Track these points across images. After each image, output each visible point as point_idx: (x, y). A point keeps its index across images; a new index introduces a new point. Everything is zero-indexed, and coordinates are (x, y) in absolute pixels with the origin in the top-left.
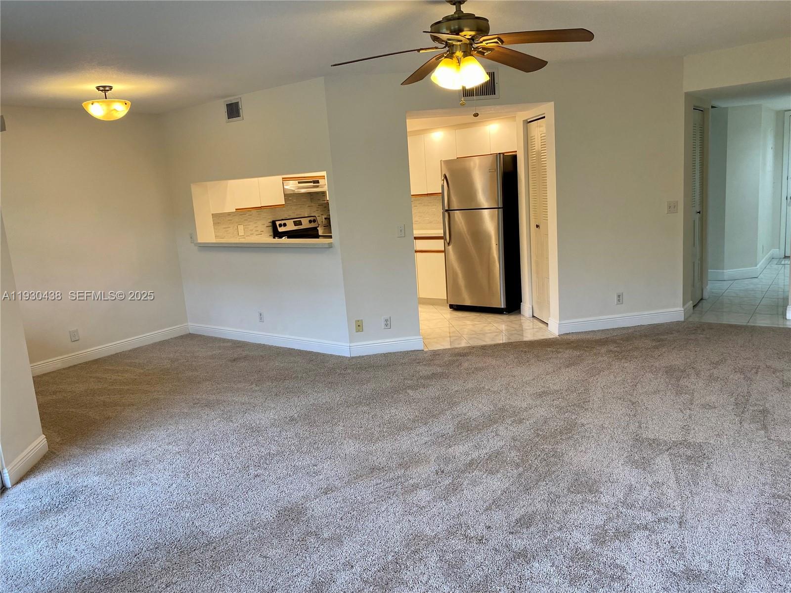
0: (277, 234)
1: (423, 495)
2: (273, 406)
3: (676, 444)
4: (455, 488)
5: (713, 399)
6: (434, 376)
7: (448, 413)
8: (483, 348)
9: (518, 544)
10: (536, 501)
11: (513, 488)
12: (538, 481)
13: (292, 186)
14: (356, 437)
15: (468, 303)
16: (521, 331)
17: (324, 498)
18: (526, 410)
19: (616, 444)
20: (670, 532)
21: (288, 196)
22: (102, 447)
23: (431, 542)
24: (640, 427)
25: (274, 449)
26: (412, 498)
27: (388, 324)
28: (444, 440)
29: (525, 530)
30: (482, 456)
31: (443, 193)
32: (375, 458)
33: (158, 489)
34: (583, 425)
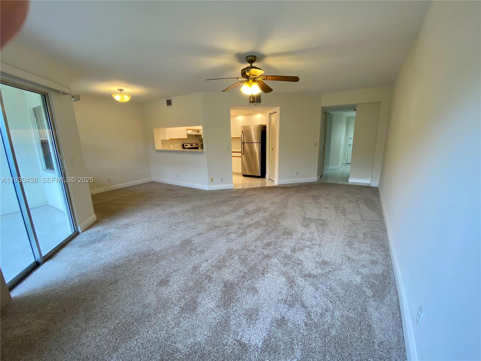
0: (184, 148)
1: (233, 236)
2: (181, 206)
3: (317, 220)
4: (244, 233)
5: (328, 206)
6: (237, 197)
7: (242, 209)
8: (254, 188)
9: (266, 252)
10: (271, 238)
11: (263, 233)
12: (272, 231)
13: (190, 132)
14: (211, 217)
15: (248, 174)
16: (265, 183)
17: (198, 237)
18: (267, 208)
19: (297, 219)
20: (316, 249)
21: (189, 135)
22: (117, 219)
23: (236, 252)
24: (305, 214)
25: (181, 220)
26: (229, 237)
27: (222, 179)
28: (240, 217)
29: (268, 248)
30: (253, 223)
31: (241, 137)
32: (217, 223)
33: (137, 234)
34: (286, 213)
